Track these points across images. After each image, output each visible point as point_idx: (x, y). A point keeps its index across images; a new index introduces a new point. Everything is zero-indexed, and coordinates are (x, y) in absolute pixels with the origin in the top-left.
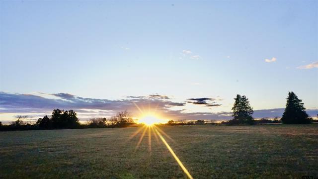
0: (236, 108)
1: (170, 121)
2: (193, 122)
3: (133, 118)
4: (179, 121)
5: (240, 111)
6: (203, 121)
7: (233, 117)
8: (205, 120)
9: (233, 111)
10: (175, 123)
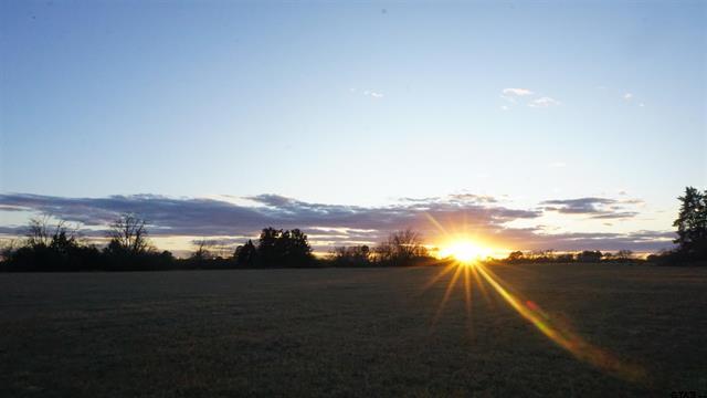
0: (685, 223)
1: (513, 254)
2: (572, 256)
3: (427, 246)
4: (535, 253)
5: (698, 229)
6: (599, 254)
7: (679, 244)
8: (603, 252)
9: (676, 229)
10: (525, 257)
